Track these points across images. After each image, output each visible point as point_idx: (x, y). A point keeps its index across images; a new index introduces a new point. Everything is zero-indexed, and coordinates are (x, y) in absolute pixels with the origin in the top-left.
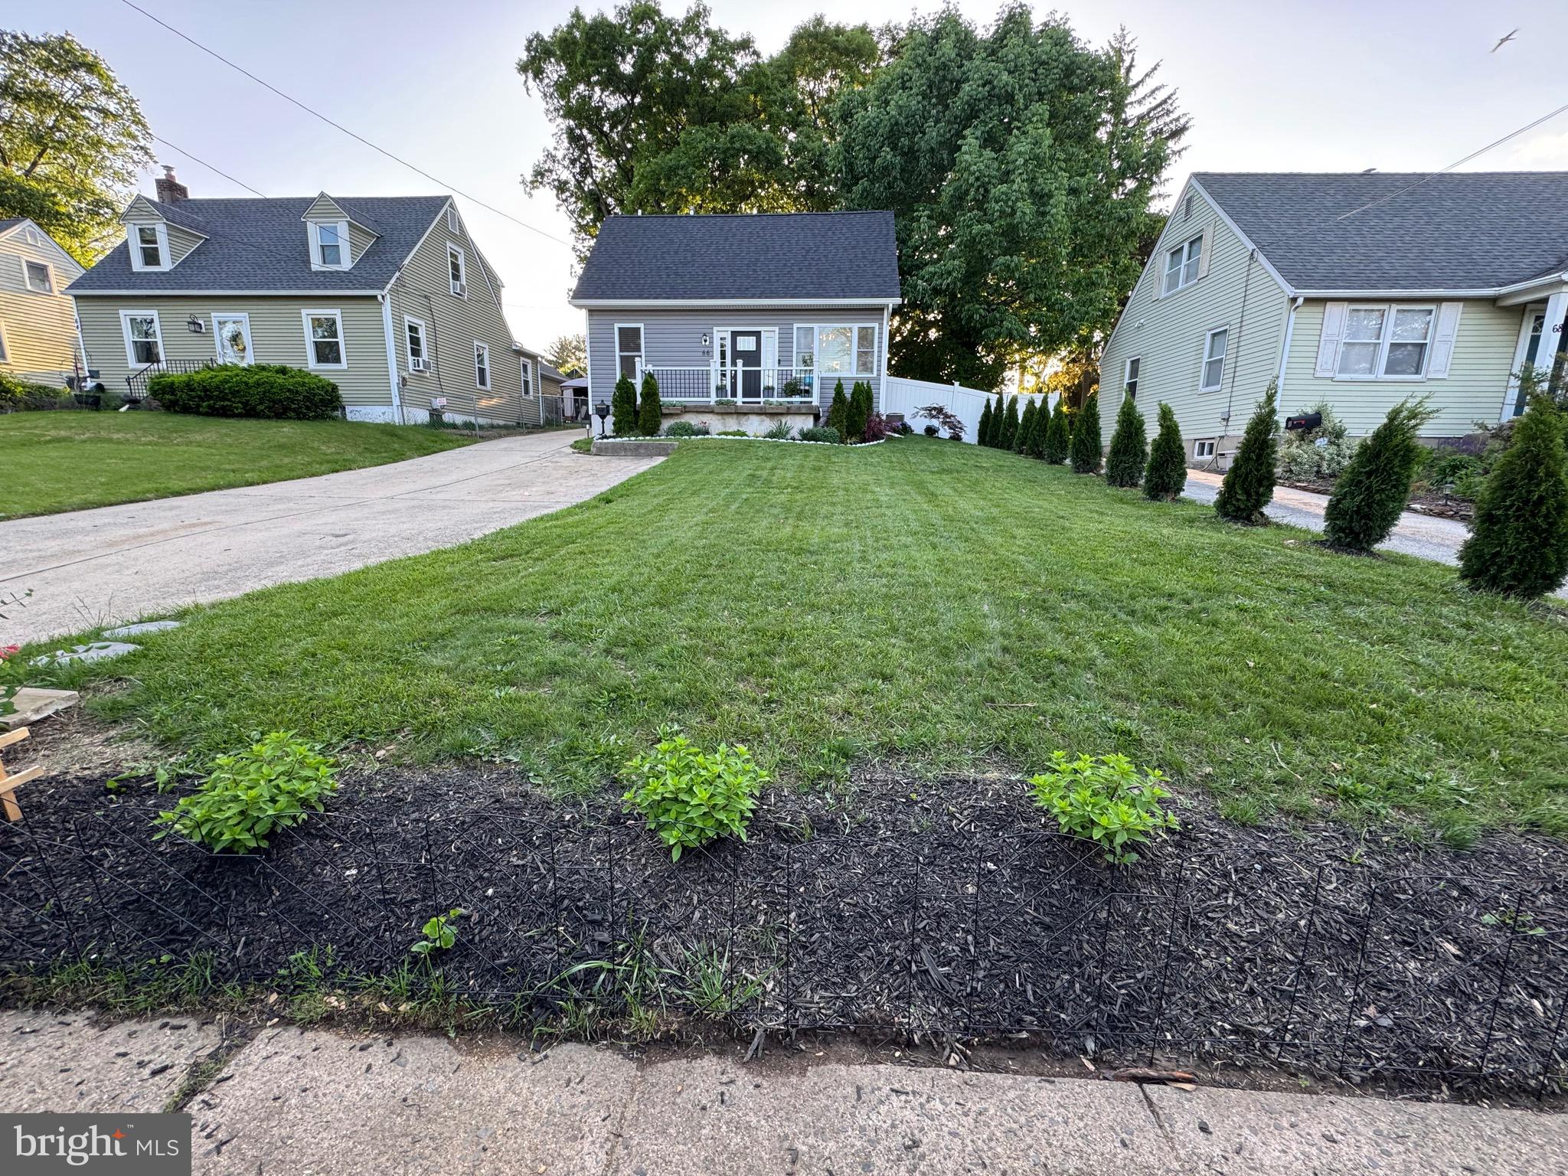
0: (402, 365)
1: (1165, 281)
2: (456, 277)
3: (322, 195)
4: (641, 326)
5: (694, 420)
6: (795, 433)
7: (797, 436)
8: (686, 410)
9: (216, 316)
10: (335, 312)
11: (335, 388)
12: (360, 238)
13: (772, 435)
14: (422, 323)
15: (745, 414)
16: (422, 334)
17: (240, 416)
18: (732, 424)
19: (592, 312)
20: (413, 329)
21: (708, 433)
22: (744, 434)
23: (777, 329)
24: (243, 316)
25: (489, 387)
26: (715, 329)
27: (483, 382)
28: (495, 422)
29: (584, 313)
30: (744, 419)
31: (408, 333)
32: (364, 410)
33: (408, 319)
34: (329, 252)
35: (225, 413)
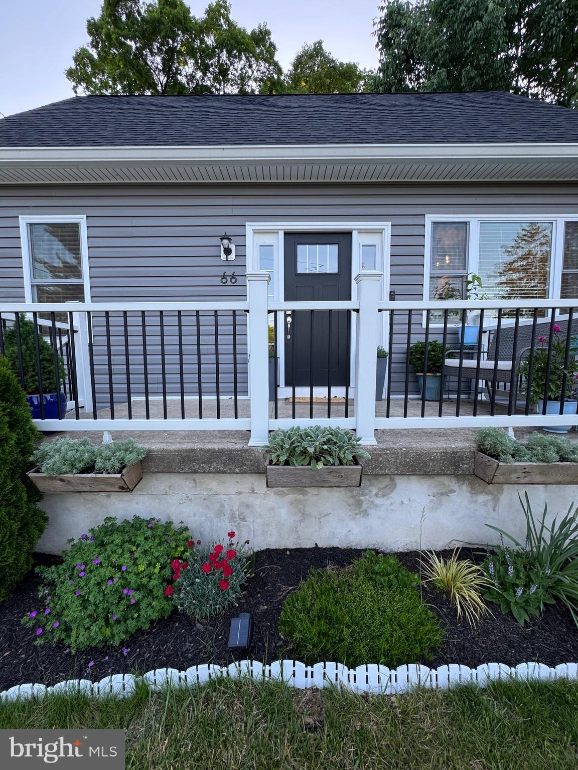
23: (386, 226)
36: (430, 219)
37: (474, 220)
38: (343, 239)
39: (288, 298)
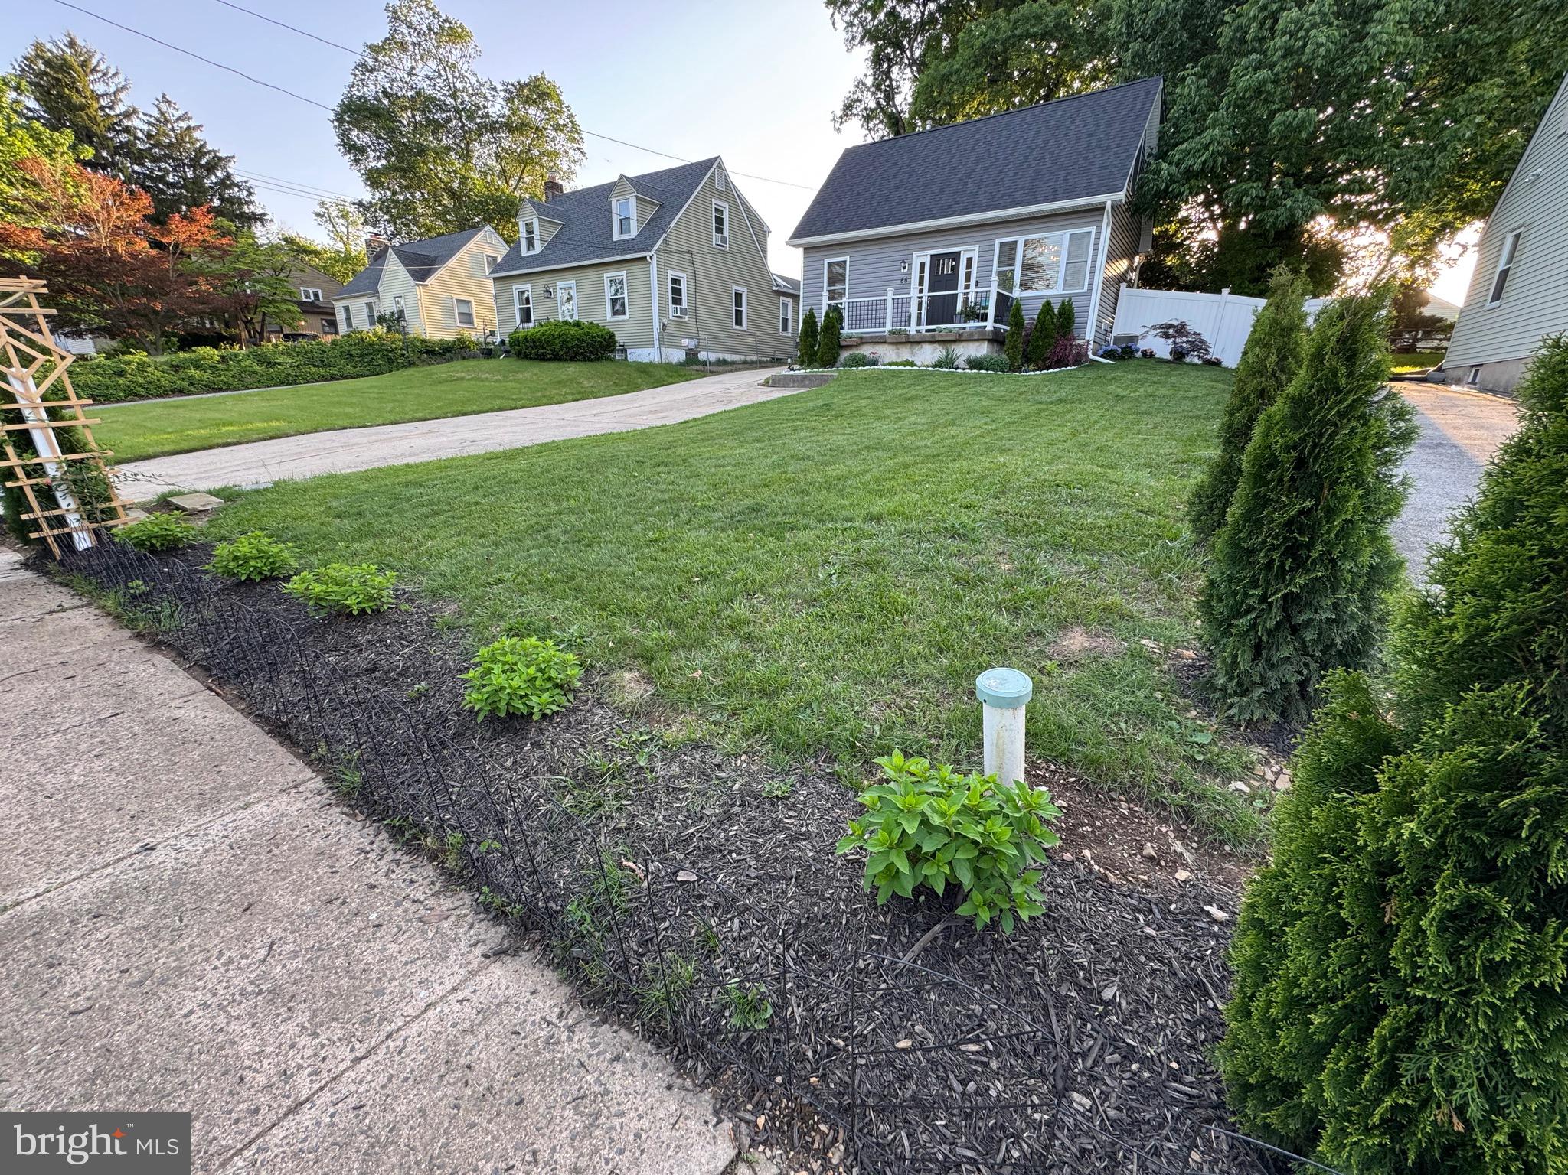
0: (663, 312)
2: (720, 230)
3: (622, 177)
4: (847, 258)
5: (867, 351)
6: (961, 362)
7: (963, 365)
8: (862, 341)
9: (560, 284)
10: (621, 273)
11: (612, 335)
12: (646, 207)
13: (939, 364)
14: (684, 275)
15: (919, 343)
16: (683, 286)
17: (550, 360)
18: (905, 353)
19: (808, 249)
20: (675, 281)
21: (875, 363)
22: (912, 364)
23: (977, 247)
24: (572, 283)
25: (745, 327)
26: (915, 254)
27: (739, 322)
28: (748, 358)
29: (800, 251)
30: (917, 348)
31: (670, 285)
32: (639, 351)
33: (671, 273)
34: (624, 222)
35: (542, 358)
36: (998, 241)
37: (1021, 240)
38: (958, 255)
39: (931, 290)
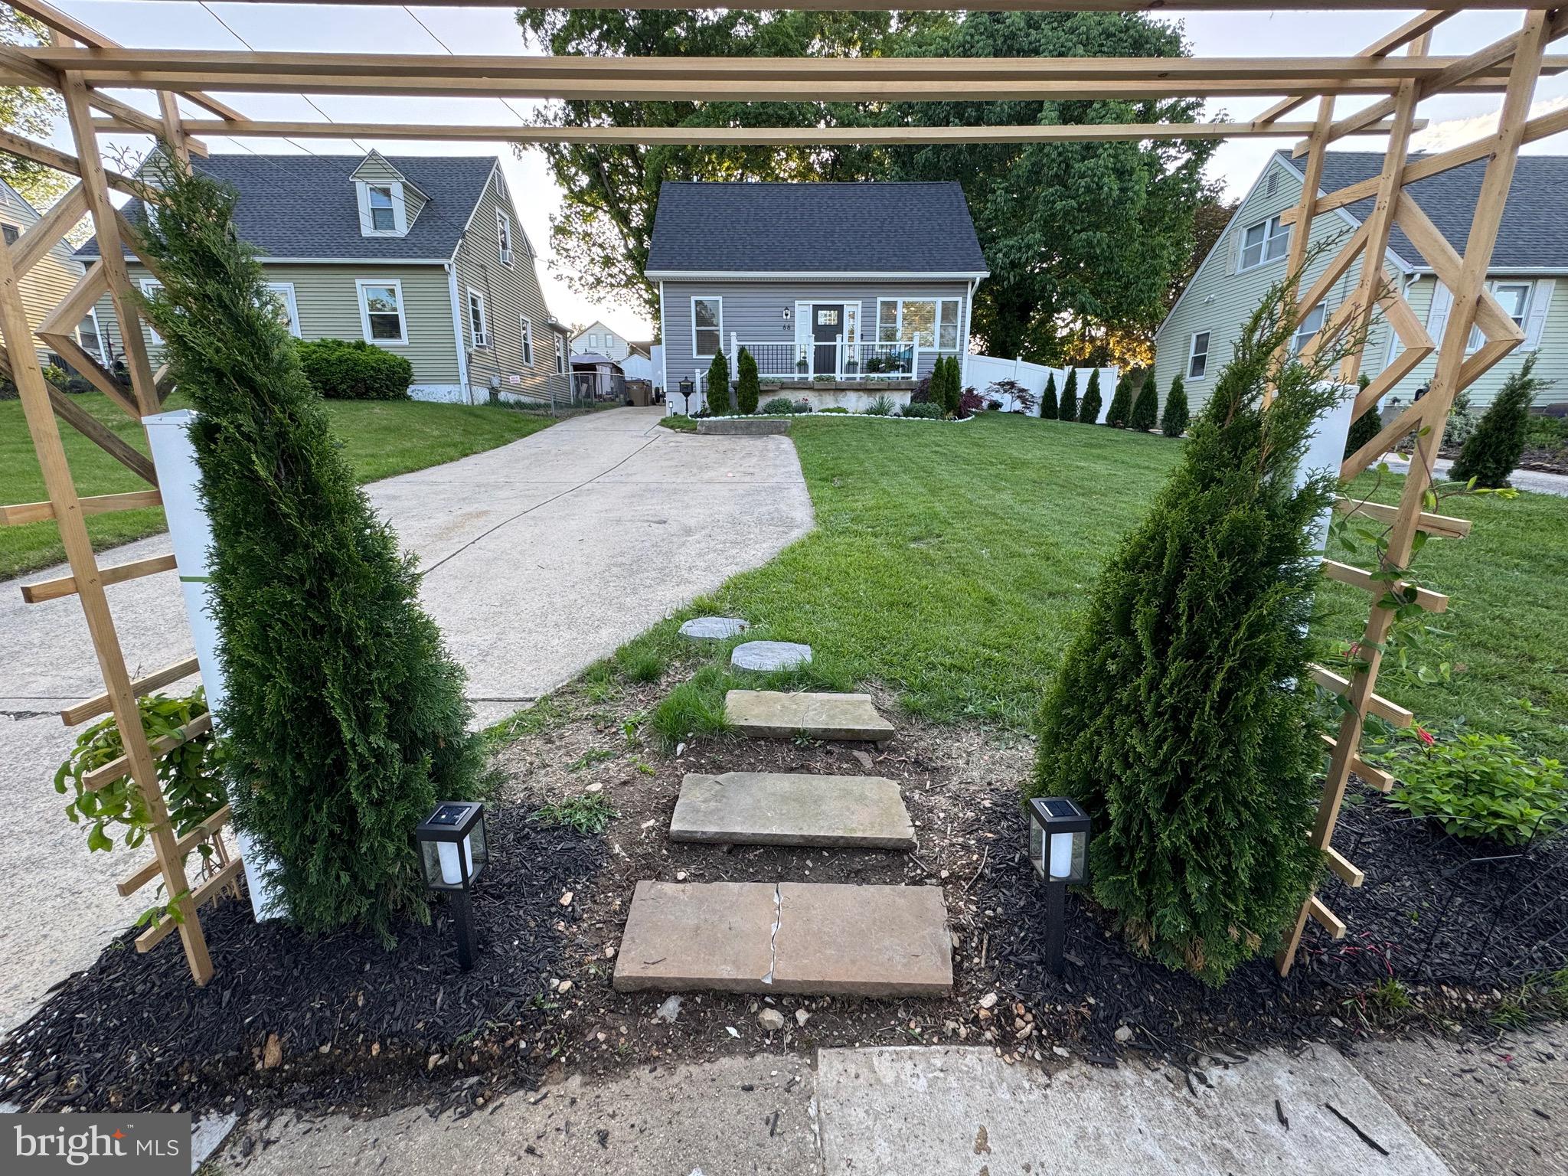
0: (467, 341)
1: (1241, 256)
2: (504, 245)
4: (720, 299)
5: (791, 397)
6: (895, 409)
7: (898, 412)
8: (784, 386)
12: (413, 201)
13: (872, 411)
14: (481, 295)
15: (843, 390)
16: (481, 307)
18: (830, 401)
19: (668, 284)
20: (474, 302)
21: (809, 410)
22: (844, 411)
24: (288, 286)
25: (532, 364)
26: (796, 302)
27: (527, 359)
28: (538, 401)
30: (843, 395)
31: (470, 306)
33: (470, 291)
34: (382, 216)
36: (879, 299)
37: (900, 300)
38: (840, 309)
39: (816, 340)
